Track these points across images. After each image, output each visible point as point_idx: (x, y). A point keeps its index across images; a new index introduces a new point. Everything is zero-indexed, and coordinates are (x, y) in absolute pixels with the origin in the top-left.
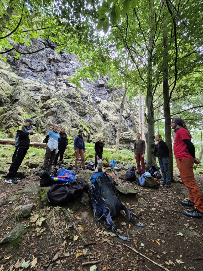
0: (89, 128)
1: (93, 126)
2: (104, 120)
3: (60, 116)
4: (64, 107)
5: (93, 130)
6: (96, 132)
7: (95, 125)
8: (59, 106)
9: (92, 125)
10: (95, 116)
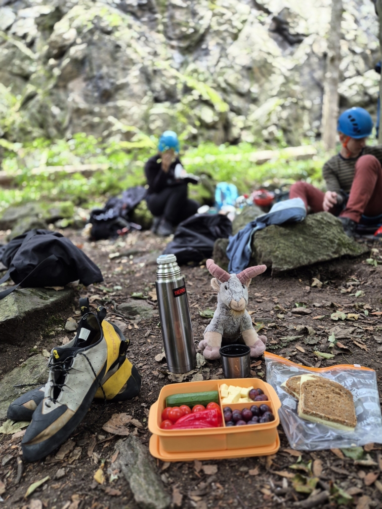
0: (224, 91)
1: (238, 80)
2: (281, 45)
3: (105, 70)
4: (109, 33)
5: (241, 95)
6: (255, 101)
7: (245, 73)
8: (91, 32)
9: (232, 77)
10: (242, 36)
